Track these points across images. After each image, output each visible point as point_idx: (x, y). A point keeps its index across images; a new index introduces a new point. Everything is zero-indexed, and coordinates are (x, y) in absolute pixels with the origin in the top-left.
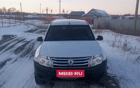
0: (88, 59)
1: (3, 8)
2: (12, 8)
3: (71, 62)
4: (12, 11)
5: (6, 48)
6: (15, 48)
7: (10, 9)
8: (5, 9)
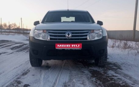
0: (88, 32)
1: (4, 24)
2: (13, 24)
3: (69, 35)
4: (12, 26)
5: (3, 46)
6: (12, 47)
7: (11, 25)
8: (5, 25)
